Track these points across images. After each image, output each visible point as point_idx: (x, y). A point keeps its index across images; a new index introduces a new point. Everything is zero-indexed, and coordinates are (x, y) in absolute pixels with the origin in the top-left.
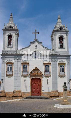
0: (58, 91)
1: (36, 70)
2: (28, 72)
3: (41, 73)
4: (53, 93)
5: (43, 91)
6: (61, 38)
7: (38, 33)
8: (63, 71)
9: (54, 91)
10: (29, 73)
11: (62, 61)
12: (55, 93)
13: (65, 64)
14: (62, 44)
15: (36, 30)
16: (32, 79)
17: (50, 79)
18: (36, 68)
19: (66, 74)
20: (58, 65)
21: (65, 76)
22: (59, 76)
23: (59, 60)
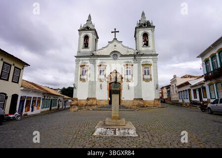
0: (142, 99)
2: (105, 75)
3: (121, 76)
4: (136, 101)
5: (123, 98)
6: (145, 35)
7: (118, 32)
8: (149, 74)
9: (137, 99)
10: (107, 76)
11: (147, 62)
12: (138, 101)
13: (151, 65)
14: (147, 42)
15: (115, 29)
16: (110, 84)
18: (115, 70)
19: (153, 77)
20: (142, 66)
21: (151, 79)
22: (144, 79)
23: (143, 60)
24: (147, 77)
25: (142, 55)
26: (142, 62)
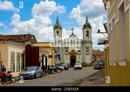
0: (85, 63)
1: (73, 51)
3: (76, 52)
7: (74, 29)
8: (88, 52)
9: (83, 63)
10: (69, 53)
13: (89, 47)
15: (72, 28)
16: (71, 56)
17: (81, 56)
18: (73, 50)
19: (90, 53)
20: (85, 48)
21: (89, 54)
22: (86, 54)
23: (86, 45)
24: (88, 53)
25: (86, 42)
26: (85, 46)
